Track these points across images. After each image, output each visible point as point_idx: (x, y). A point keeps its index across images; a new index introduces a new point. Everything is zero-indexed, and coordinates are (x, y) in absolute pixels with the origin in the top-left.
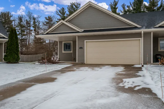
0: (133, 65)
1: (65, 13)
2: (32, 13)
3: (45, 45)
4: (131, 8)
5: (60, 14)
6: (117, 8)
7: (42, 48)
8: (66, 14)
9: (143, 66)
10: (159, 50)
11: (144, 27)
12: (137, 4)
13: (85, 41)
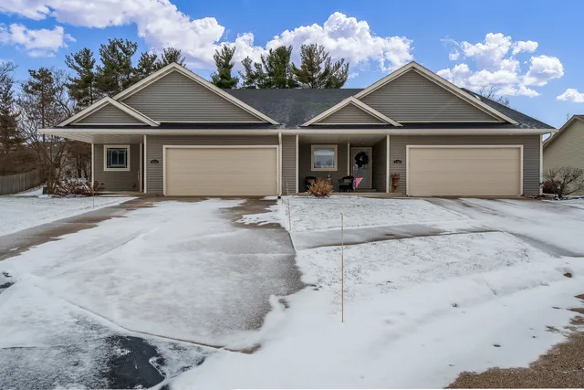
0: (262, 197)
1: (92, 64)
4: (265, 71)
5: (77, 65)
6: (232, 66)
8: (95, 66)
9: (279, 198)
10: (313, 169)
11: (284, 125)
12: (277, 62)
13: (164, 147)
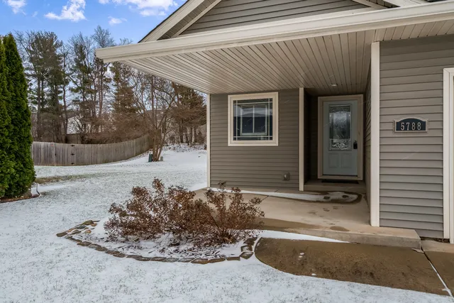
2: (107, 34)
3: (141, 115)
7: (136, 124)
